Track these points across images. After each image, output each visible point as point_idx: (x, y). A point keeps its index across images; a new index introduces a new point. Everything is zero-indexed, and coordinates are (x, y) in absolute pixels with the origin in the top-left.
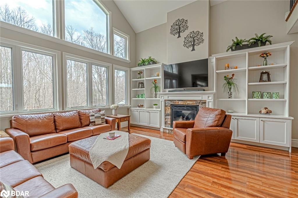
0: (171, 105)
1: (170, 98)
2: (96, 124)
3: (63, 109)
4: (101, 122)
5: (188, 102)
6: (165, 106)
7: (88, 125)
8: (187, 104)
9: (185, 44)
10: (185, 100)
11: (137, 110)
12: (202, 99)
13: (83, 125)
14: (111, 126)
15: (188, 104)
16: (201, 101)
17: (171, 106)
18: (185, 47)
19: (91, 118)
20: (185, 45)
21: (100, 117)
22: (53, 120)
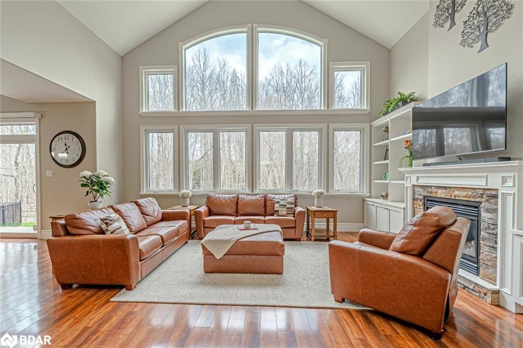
0: (424, 196)
1: (422, 182)
2: (280, 214)
3: (252, 191)
4: (286, 213)
5: (457, 193)
6: (414, 199)
7: (273, 215)
8: (453, 197)
9: (465, 37)
10: (451, 187)
11: (373, 204)
12: (487, 185)
13: (267, 214)
14: (295, 221)
15: (456, 198)
16: (488, 192)
17: (424, 199)
18: (464, 46)
19: (276, 205)
20: (463, 43)
21: (286, 205)
22: (236, 202)
